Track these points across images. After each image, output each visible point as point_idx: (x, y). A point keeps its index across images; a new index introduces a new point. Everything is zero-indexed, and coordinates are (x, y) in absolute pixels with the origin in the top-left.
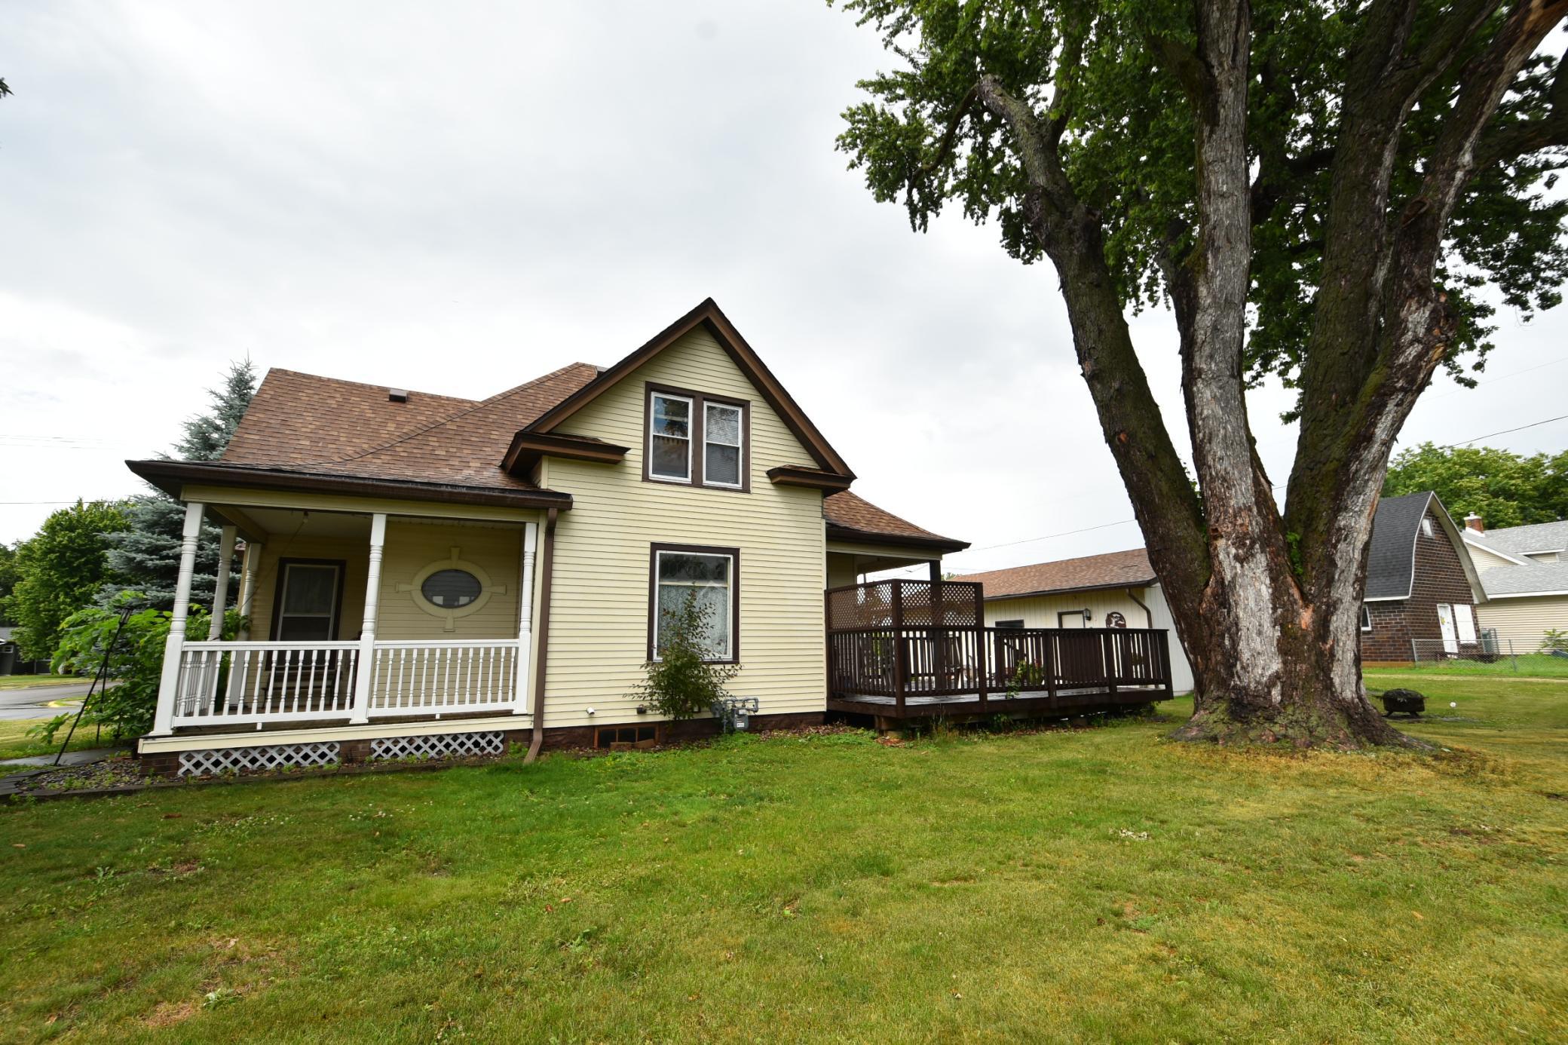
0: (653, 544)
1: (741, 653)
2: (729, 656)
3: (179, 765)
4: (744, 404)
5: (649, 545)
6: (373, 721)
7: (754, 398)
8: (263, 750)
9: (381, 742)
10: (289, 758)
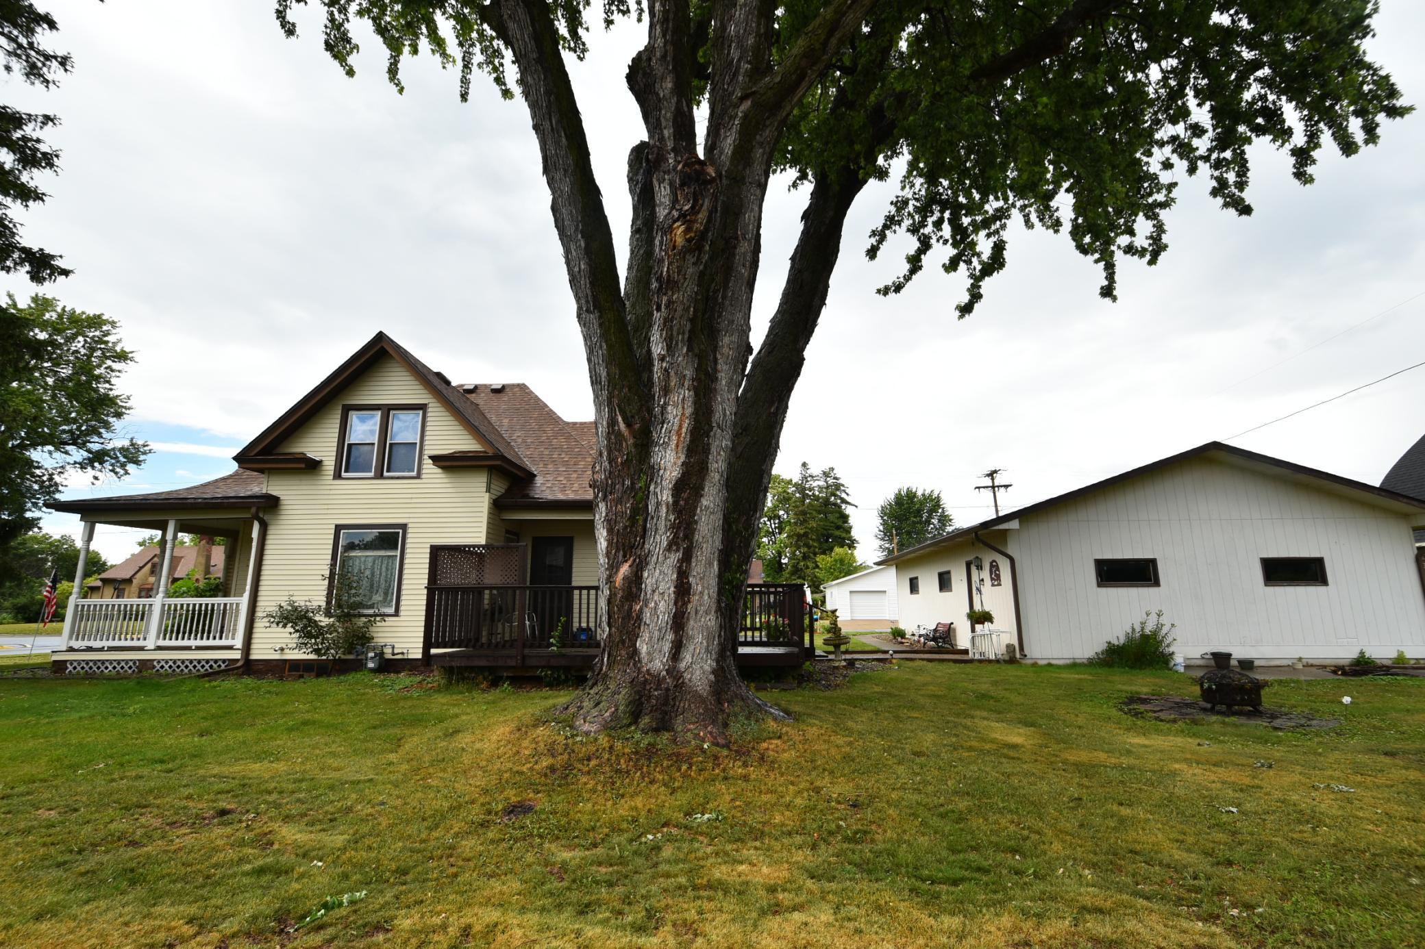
0: (337, 526)
1: (402, 608)
2: (392, 610)
3: (67, 668)
4: (422, 407)
5: (334, 527)
6: (159, 648)
7: (430, 400)
8: (103, 662)
9: (159, 662)
10: (114, 668)
